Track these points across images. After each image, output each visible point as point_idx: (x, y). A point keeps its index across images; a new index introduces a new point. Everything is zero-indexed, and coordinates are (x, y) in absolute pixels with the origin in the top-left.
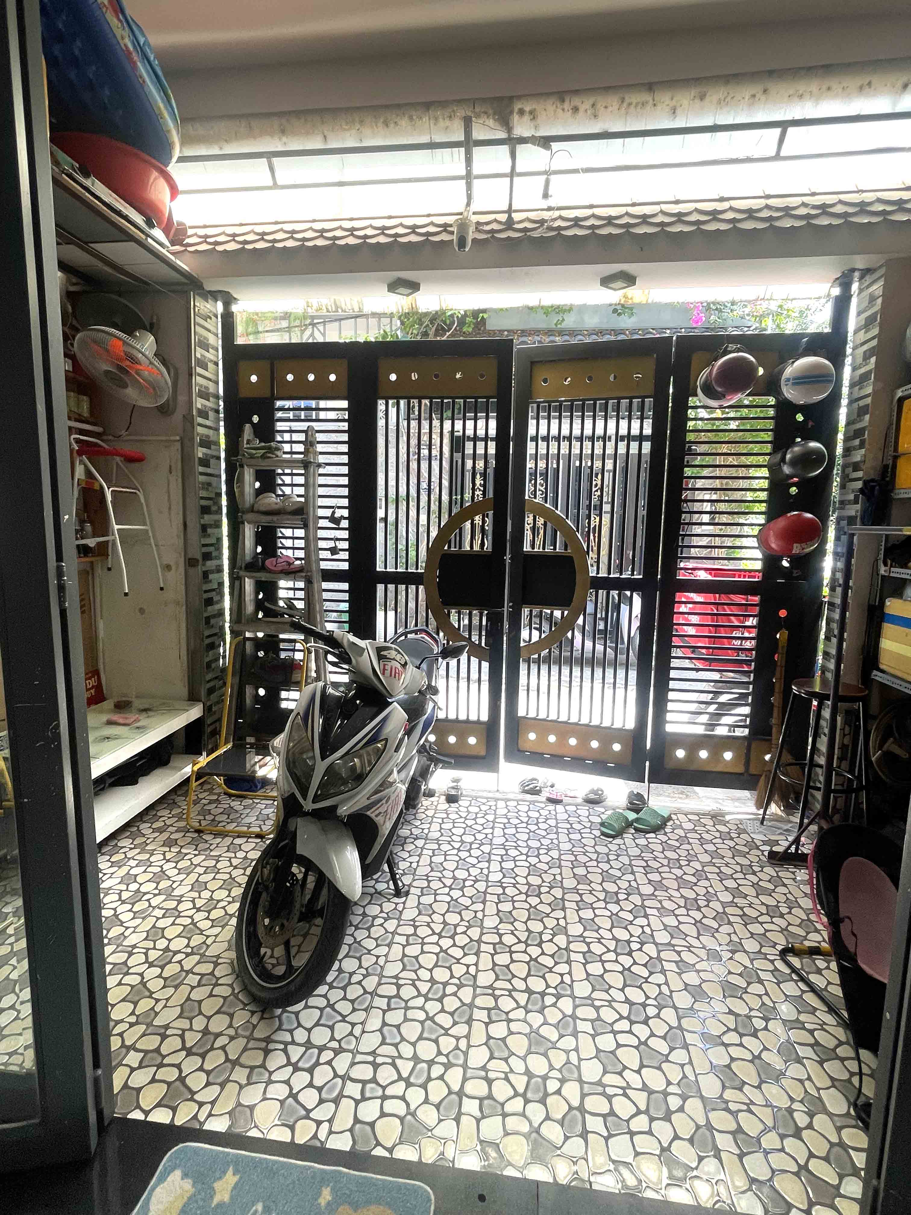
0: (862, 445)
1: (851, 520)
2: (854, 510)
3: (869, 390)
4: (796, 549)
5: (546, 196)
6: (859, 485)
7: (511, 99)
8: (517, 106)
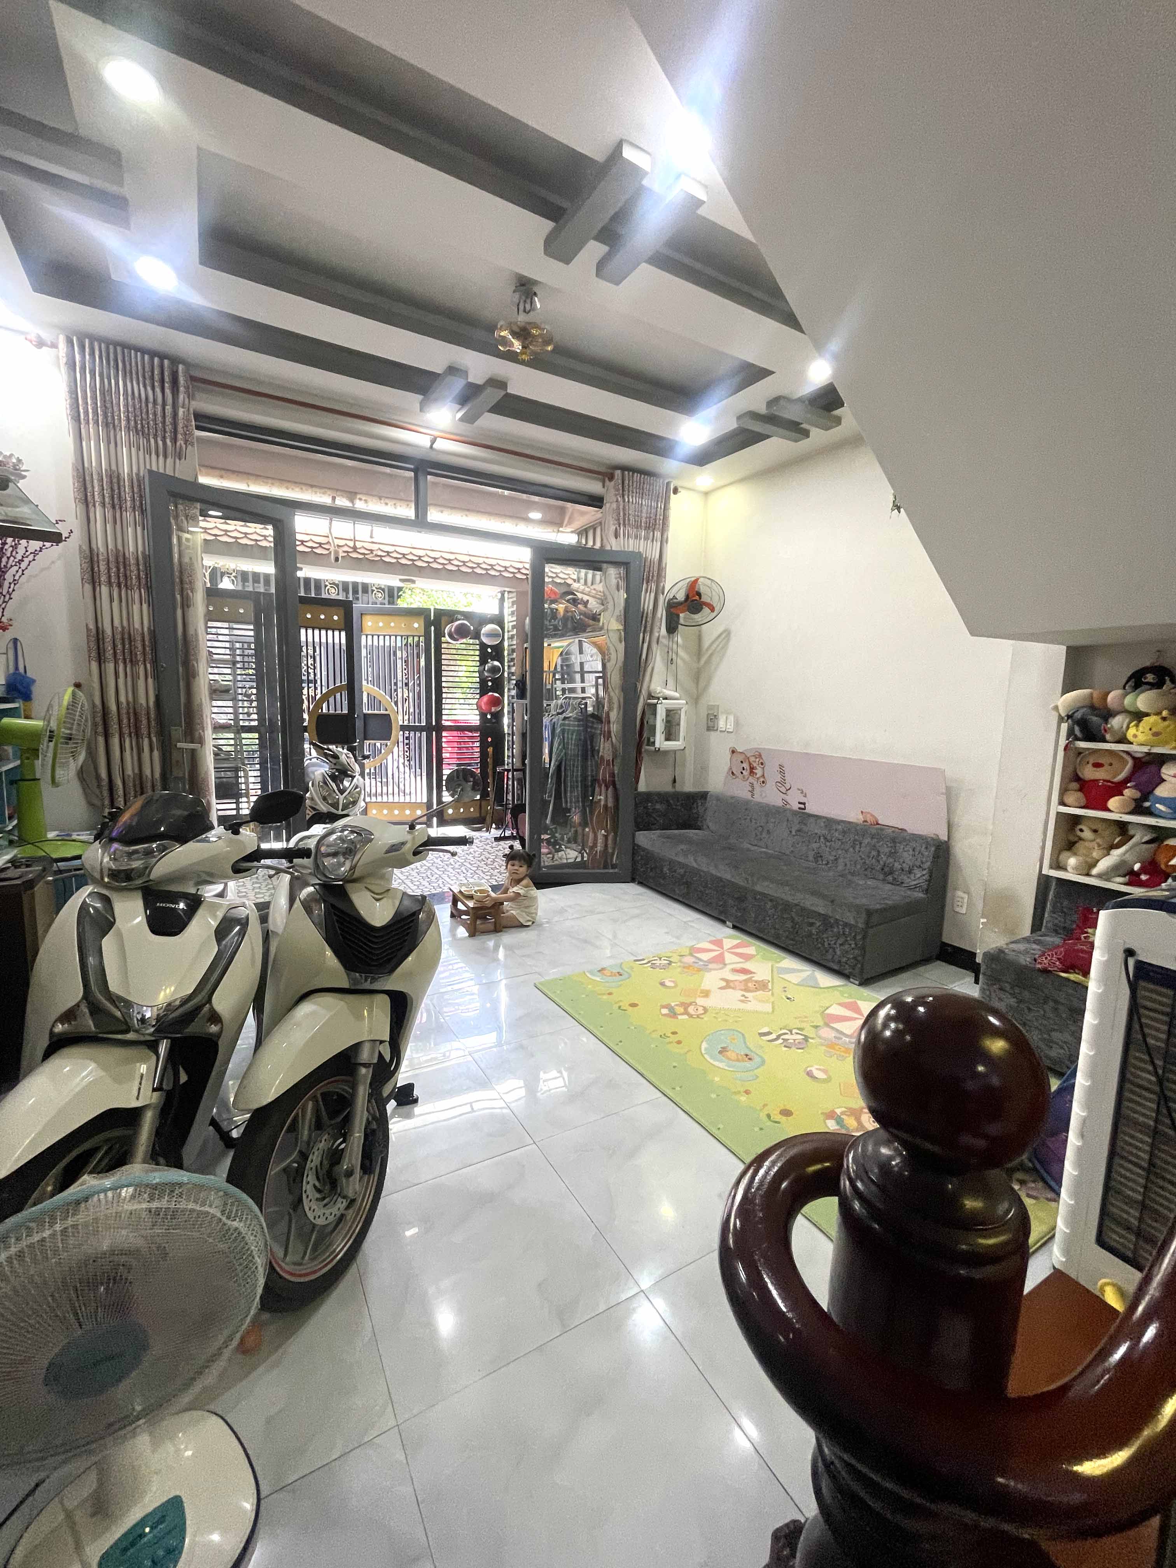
0: (514, 665)
1: (513, 697)
2: (514, 692)
3: (515, 642)
4: (493, 709)
5: (371, 537)
6: (514, 682)
7: (356, 493)
8: (358, 496)
